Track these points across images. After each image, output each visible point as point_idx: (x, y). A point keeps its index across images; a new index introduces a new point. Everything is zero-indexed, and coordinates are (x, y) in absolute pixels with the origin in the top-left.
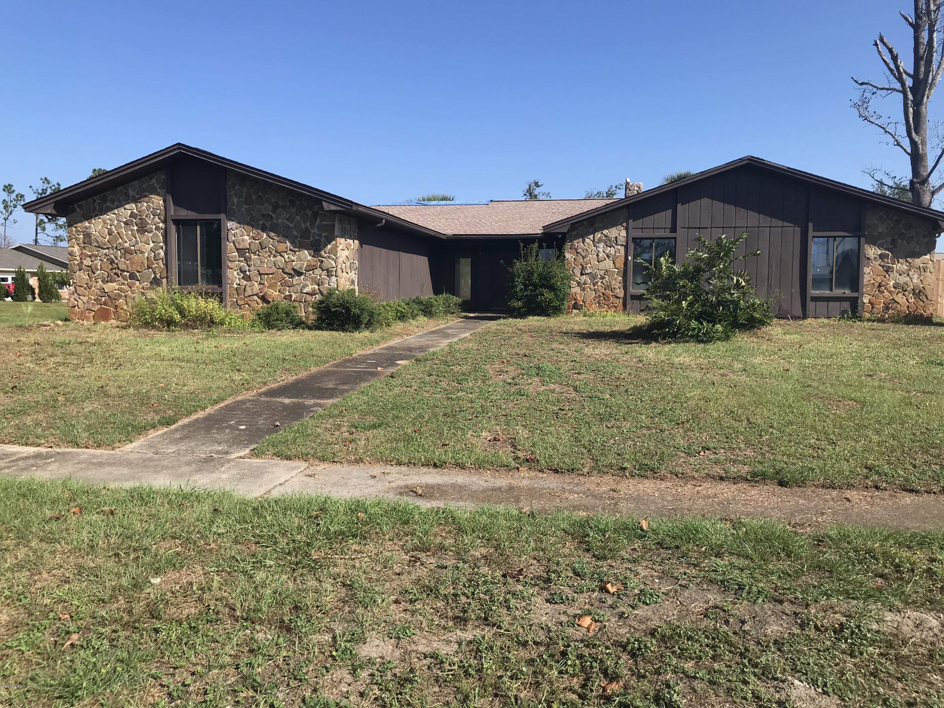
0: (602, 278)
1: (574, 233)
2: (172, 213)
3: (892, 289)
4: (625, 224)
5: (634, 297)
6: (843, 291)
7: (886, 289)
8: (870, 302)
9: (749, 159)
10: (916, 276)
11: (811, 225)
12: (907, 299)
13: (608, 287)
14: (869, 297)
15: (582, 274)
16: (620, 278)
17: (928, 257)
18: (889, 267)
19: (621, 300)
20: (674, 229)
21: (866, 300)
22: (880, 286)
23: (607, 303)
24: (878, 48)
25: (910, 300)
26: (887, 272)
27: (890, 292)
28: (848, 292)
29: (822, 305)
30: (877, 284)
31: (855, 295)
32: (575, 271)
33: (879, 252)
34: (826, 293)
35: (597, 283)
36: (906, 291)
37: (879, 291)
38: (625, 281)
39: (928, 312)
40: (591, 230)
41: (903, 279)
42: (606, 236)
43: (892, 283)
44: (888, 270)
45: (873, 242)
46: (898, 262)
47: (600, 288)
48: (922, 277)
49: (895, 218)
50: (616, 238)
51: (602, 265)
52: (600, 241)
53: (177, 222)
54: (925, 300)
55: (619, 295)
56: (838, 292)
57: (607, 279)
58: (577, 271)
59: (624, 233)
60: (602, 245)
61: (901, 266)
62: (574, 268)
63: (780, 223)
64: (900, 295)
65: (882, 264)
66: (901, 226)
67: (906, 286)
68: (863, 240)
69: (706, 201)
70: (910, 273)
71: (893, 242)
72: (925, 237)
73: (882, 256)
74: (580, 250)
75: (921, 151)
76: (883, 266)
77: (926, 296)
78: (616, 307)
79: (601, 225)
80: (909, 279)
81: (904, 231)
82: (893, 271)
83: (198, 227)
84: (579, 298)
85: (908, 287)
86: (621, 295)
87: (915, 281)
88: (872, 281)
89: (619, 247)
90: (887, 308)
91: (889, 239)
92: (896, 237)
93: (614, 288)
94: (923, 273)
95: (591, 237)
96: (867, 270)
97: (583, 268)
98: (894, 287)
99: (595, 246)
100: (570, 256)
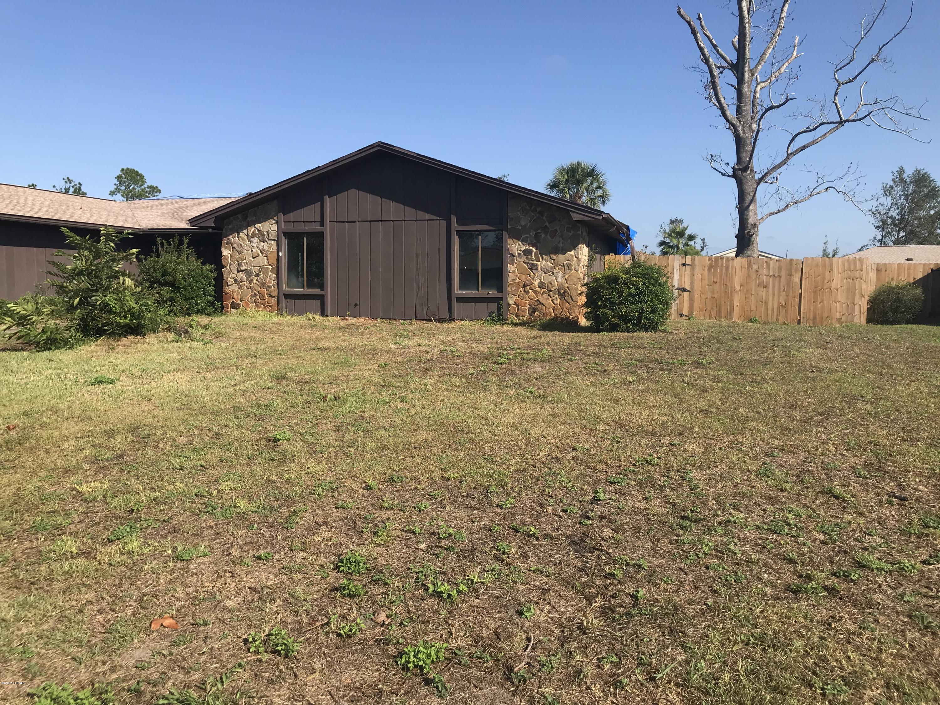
0: (257, 275)
1: (230, 227)
3: (538, 289)
4: (275, 218)
5: (287, 296)
6: (488, 291)
7: (531, 289)
8: (515, 304)
9: (379, 146)
10: (560, 274)
11: (454, 218)
12: (552, 301)
13: (263, 285)
14: (515, 298)
15: (238, 271)
16: (275, 276)
17: (572, 253)
18: (533, 264)
19: (276, 299)
20: (322, 224)
21: (511, 302)
22: (524, 286)
23: (263, 302)
25: (555, 302)
26: (531, 269)
27: (536, 292)
28: (493, 293)
29: (470, 306)
30: (522, 284)
31: (500, 295)
32: (232, 268)
33: (523, 248)
34: (473, 293)
35: (252, 280)
36: (550, 291)
37: (524, 291)
38: (278, 279)
39: (574, 315)
40: (245, 224)
41: (547, 278)
42: (259, 230)
43: (536, 283)
44: (533, 267)
45: (517, 236)
46: (543, 259)
47: (256, 286)
48: (567, 276)
49: (538, 209)
50: (268, 232)
51: (255, 262)
52: (254, 235)
54: (570, 301)
55: (273, 294)
56: (483, 293)
57: (261, 276)
58: (234, 267)
59: (275, 227)
60: (255, 240)
61: (544, 263)
62: (231, 264)
63: (426, 216)
64: (545, 296)
65: (527, 261)
66: (544, 218)
67: (550, 286)
68: (505, 234)
69: (354, 192)
70: (555, 271)
71: (537, 236)
72: (569, 230)
73: (527, 253)
74: (235, 245)
76: (527, 264)
77: (571, 297)
78: (270, 306)
79: (254, 218)
80: (554, 278)
81: (547, 224)
82: (537, 269)
84: (236, 297)
85: (553, 287)
86: (275, 294)
87: (559, 280)
88: (518, 280)
89: (272, 242)
90: (533, 311)
91: (533, 234)
92: (539, 231)
93: (269, 286)
94: (568, 271)
95: (245, 231)
96: (511, 268)
97: (239, 265)
98: (539, 287)
99: (249, 241)
100: (226, 252)
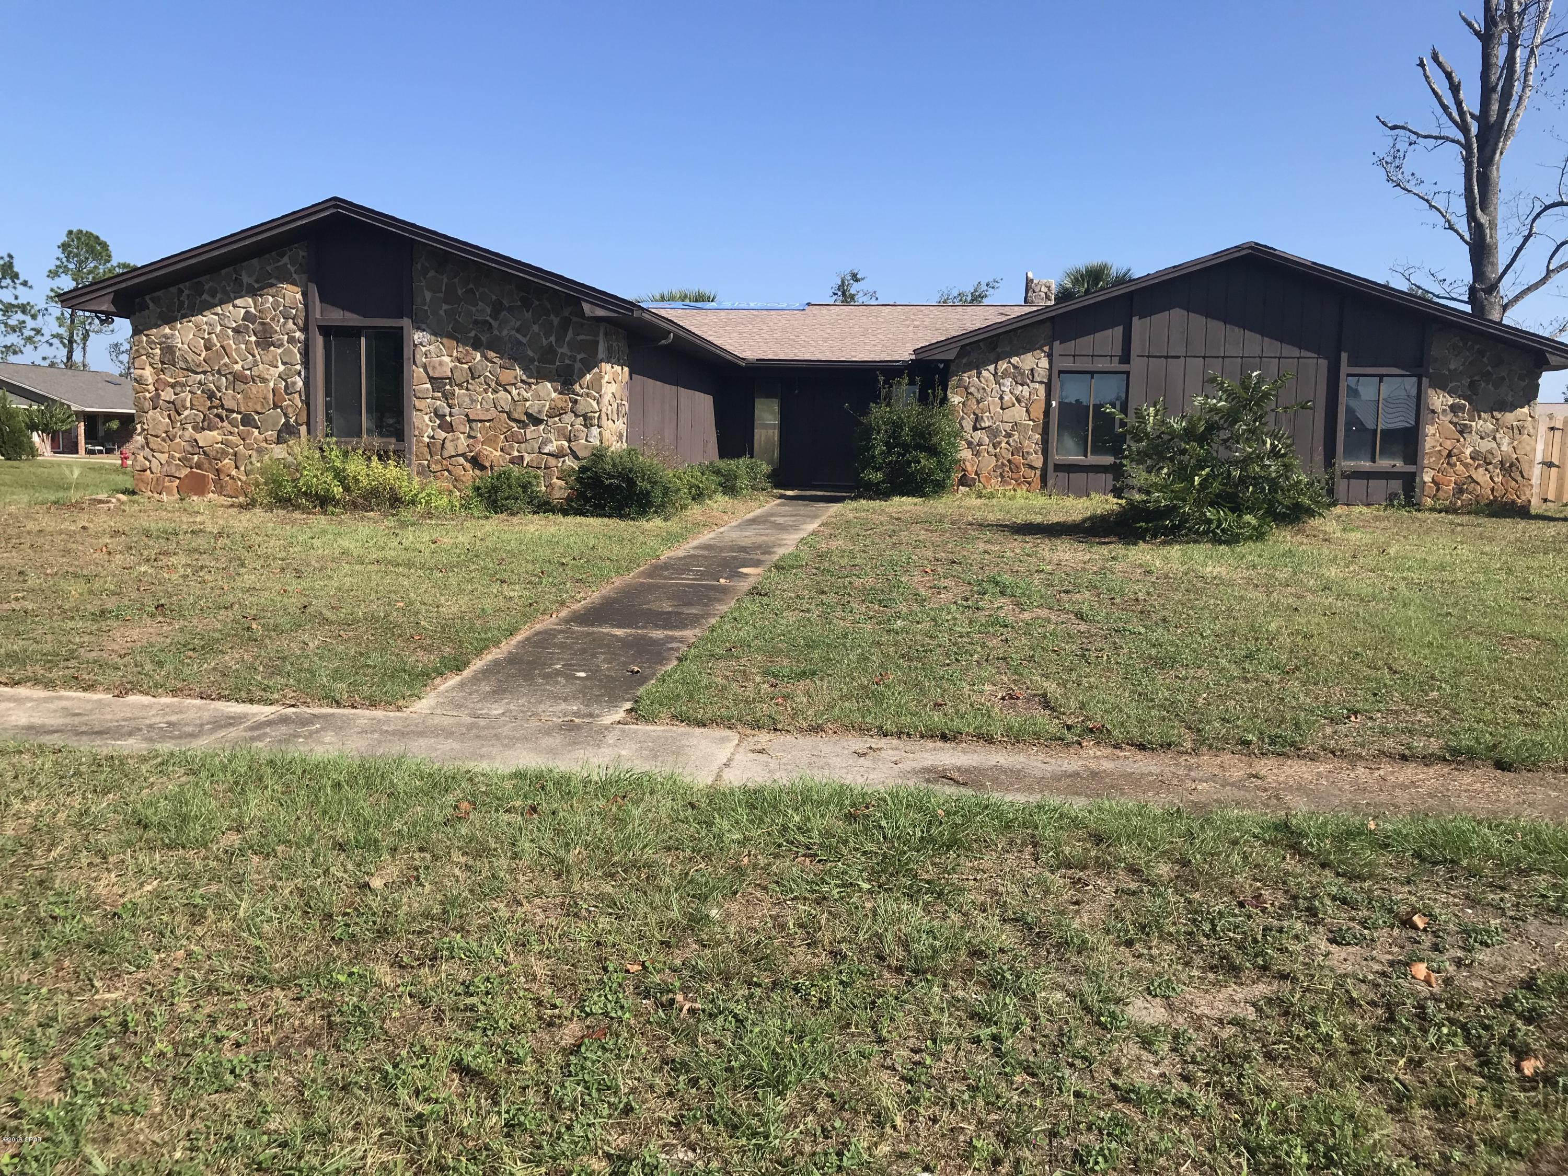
0: (1008, 435)
1: (964, 361)
2: (318, 316)
3: (1469, 460)
4: (1046, 349)
5: (1058, 468)
6: (1392, 463)
7: (1459, 460)
8: (1433, 481)
9: (1251, 248)
10: (1506, 440)
11: (1344, 356)
12: (1491, 478)
13: (1017, 450)
14: (1433, 473)
15: (975, 429)
16: (1038, 436)
17: (1525, 410)
18: (1465, 425)
19: (1038, 473)
20: (1125, 358)
21: (1427, 478)
22: (1450, 455)
23: (1015, 476)
24: (1424, 70)
25: (1496, 479)
26: (1461, 432)
27: (1466, 466)
28: (1399, 465)
29: (1358, 485)
30: (1445, 453)
31: (1411, 468)
32: (964, 423)
33: (1451, 401)
34: (1365, 465)
35: (1000, 443)
36: (1490, 463)
37: (1448, 464)
38: (1045, 441)
39: (1523, 498)
40: (992, 356)
41: (1486, 446)
42: (1015, 367)
43: (1468, 452)
44: (1463, 430)
45: (1441, 385)
46: (1480, 418)
47: (1004, 452)
48: (1516, 443)
49: (1477, 347)
50: (1032, 370)
51: (1008, 415)
52: (1005, 374)
53: (326, 331)
54: (1519, 478)
55: (1035, 464)
56: (1384, 464)
57: (1016, 437)
58: (968, 424)
59: (1044, 363)
60: (1008, 382)
61: (1483, 424)
62: (963, 418)
63: (1296, 352)
64: (1481, 470)
65: (1455, 420)
66: (1485, 360)
67: (1490, 456)
68: (1425, 381)
69: (1178, 314)
70: (1498, 436)
71: (1472, 385)
72: (1521, 378)
73: (1454, 409)
74: (972, 390)
75: (1488, 240)
76: (1455, 424)
77: (1521, 472)
78: (1029, 483)
79: (1008, 349)
80: (1495, 445)
81: (1489, 368)
82: (1470, 432)
83: (363, 340)
84: (969, 468)
85: (1494, 457)
86: (1039, 463)
87: (1504, 448)
88: (1438, 448)
89: (1037, 385)
90: (1460, 491)
91: (1466, 382)
92: (1476, 378)
93: (1028, 453)
94: (1517, 436)
95: (991, 368)
96: (1430, 429)
97: (977, 419)
98: (1472, 458)
99: (997, 382)
100: (956, 399)
